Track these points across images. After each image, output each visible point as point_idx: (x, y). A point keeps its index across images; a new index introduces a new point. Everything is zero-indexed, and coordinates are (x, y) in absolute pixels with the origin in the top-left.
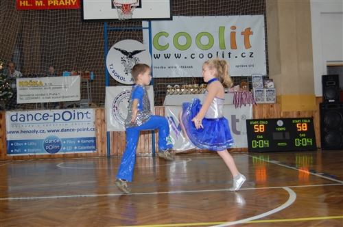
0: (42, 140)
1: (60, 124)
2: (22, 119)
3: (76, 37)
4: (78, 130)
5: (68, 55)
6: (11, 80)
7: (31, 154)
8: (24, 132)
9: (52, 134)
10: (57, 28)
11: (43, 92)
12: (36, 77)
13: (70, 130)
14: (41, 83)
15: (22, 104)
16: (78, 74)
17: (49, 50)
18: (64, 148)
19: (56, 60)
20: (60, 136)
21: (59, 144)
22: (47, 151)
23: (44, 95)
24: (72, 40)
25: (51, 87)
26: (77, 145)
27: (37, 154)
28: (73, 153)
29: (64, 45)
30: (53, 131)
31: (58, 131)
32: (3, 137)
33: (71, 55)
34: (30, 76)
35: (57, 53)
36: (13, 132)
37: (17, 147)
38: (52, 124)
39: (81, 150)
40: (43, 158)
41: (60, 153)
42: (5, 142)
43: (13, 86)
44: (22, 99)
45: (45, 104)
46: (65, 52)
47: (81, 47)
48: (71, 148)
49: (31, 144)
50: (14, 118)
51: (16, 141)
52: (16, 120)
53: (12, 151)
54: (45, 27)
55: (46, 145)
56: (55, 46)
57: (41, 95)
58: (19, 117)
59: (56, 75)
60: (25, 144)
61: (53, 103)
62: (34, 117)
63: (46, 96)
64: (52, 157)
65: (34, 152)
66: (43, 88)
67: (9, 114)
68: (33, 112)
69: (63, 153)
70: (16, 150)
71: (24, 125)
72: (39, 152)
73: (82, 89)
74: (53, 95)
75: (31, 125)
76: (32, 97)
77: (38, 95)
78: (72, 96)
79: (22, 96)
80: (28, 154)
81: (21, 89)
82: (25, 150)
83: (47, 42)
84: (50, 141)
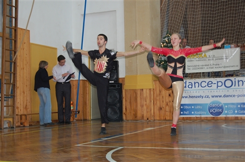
0: (207, 104)
1: (222, 91)
2: (190, 86)
3: (236, 14)
4: (239, 96)
7: (197, 116)
8: (192, 97)
9: (215, 99)
10: (219, 6)
11: (207, 63)
13: (231, 96)
14: (205, 55)
15: (190, 74)
16: (238, 46)
17: (212, 27)
18: (226, 112)
19: (218, 35)
20: (223, 101)
21: (222, 108)
22: (211, 113)
23: (208, 65)
24: (232, 17)
25: (214, 59)
26: (238, 109)
27: (202, 116)
28: (234, 116)
29: (225, 22)
30: (217, 96)
31: (220, 96)
33: (231, 30)
35: (219, 28)
37: (186, 110)
38: (215, 91)
39: (241, 114)
40: (207, 120)
41: (222, 116)
44: (189, 69)
45: (209, 73)
46: (226, 27)
47: (241, 22)
48: (232, 111)
49: (197, 107)
51: (185, 105)
52: (186, 87)
53: (182, 113)
54: (208, 7)
55: (210, 108)
56: (217, 23)
57: (206, 65)
58: (187, 84)
60: (193, 107)
61: (216, 72)
62: (200, 85)
63: (210, 66)
64: (215, 119)
65: (200, 115)
66: (207, 59)
68: (199, 80)
69: (225, 116)
70: (185, 112)
71: (192, 91)
72: (204, 114)
73: (241, 60)
74: (216, 65)
75: (198, 91)
76: (198, 67)
77: (203, 66)
78: (232, 66)
79: (189, 66)
80: (194, 116)
81: (189, 61)
82: (193, 113)
83: (210, 20)
84: (213, 105)
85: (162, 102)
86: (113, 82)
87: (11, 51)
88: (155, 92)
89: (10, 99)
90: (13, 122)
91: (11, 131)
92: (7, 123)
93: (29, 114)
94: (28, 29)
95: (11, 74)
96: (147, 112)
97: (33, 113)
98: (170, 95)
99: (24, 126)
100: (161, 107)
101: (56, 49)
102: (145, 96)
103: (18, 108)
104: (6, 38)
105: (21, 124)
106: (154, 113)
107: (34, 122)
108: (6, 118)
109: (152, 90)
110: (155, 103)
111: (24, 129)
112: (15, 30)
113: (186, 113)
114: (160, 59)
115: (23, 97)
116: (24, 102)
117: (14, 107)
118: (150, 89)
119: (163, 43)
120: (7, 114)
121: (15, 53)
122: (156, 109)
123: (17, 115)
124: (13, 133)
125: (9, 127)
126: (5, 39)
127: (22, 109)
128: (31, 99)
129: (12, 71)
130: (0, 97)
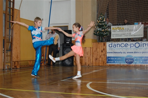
0: (124, 57)
1: (133, 49)
2: (114, 46)
4: (143, 53)
5: (137, 14)
6: (108, 27)
7: (118, 64)
8: (115, 53)
9: (129, 54)
11: (124, 33)
12: (120, 25)
13: (138, 53)
14: (123, 28)
15: (114, 39)
16: (142, 24)
18: (135, 62)
19: (131, 16)
20: (134, 55)
21: (133, 59)
22: (127, 62)
23: (125, 34)
24: (140, 6)
25: (128, 30)
27: (121, 64)
28: (140, 64)
29: (135, 9)
31: (132, 53)
32: (105, 55)
33: (139, 14)
34: (117, 25)
35: (131, 13)
36: (110, 53)
37: (111, 60)
38: (129, 49)
39: (144, 63)
40: (124, 66)
41: (133, 64)
42: (106, 57)
43: (109, 30)
44: (113, 36)
46: (136, 12)
47: (145, 9)
48: (139, 61)
49: (118, 59)
50: (111, 46)
51: (111, 57)
52: (112, 47)
53: (109, 62)
55: (126, 59)
57: (123, 34)
58: (113, 45)
59: (131, 24)
62: (120, 45)
63: (125, 35)
64: (129, 66)
65: (120, 63)
66: (124, 31)
67: (108, 44)
68: (120, 43)
69: (134, 64)
71: (115, 49)
72: (122, 63)
73: (144, 31)
74: (129, 34)
75: (119, 49)
76: (119, 35)
77: (121, 34)
78: (139, 35)
79: (113, 35)
80: (117, 64)
81: (113, 31)
82: (116, 62)
83: (126, 7)
84: (128, 57)
85: (97, 55)
86: (69, 43)
88: (93, 49)
89: (9, 52)
90: (11, 66)
92: (7, 66)
96: (88, 61)
97: (21, 60)
98: (102, 51)
99: (17, 68)
100: (97, 58)
102: (87, 51)
103: (13, 57)
105: (15, 67)
106: (92, 62)
107: (22, 66)
108: (7, 63)
109: (92, 48)
110: (93, 55)
111: (17, 70)
112: (13, 10)
113: (111, 62)
114: (96, 30)
115: (16, 51)
116: (16, 54)
117: (11, 57)
118: (90, 48)
119: (99, 20)
122: (93, 59)
123: (13, 61)
124: (11, 73)
125: (8, 69)
127: (15, 58)
128: (20, 52)
129: (11, 34)
130: (3, 51)
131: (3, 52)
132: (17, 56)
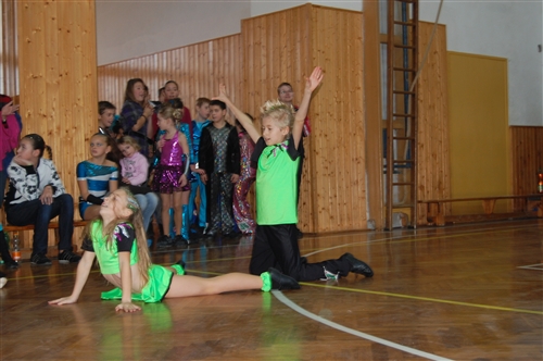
87: (405, 70)
89: (405, 170)
90: (413, 216)
91: (407, 233)
92: (401, 217)
93: (445, 201)
94: (440, 22)
95: (406, 118)
97: (455, 197)
99: (435, 225)
101: (504, 60)
103: (422, 187)
104: (396, 46)
105: (429, 220)
107: (455, 217)
108: (398, 207)
111: (435, 231)
112: (414, 28)
115: (434, 166)
116: (434, 177)
117: (413, 186)
120: (401, 200)
121: (414, 74)
123: (420, 202)
124: (413, 238)
125: (405, 227)
126: (392, 46)
127: (430, 189)
128: (450, 169)
129: (409, 112)
130: (385, 166)
131: (385, 172)
132: (440, 183)
